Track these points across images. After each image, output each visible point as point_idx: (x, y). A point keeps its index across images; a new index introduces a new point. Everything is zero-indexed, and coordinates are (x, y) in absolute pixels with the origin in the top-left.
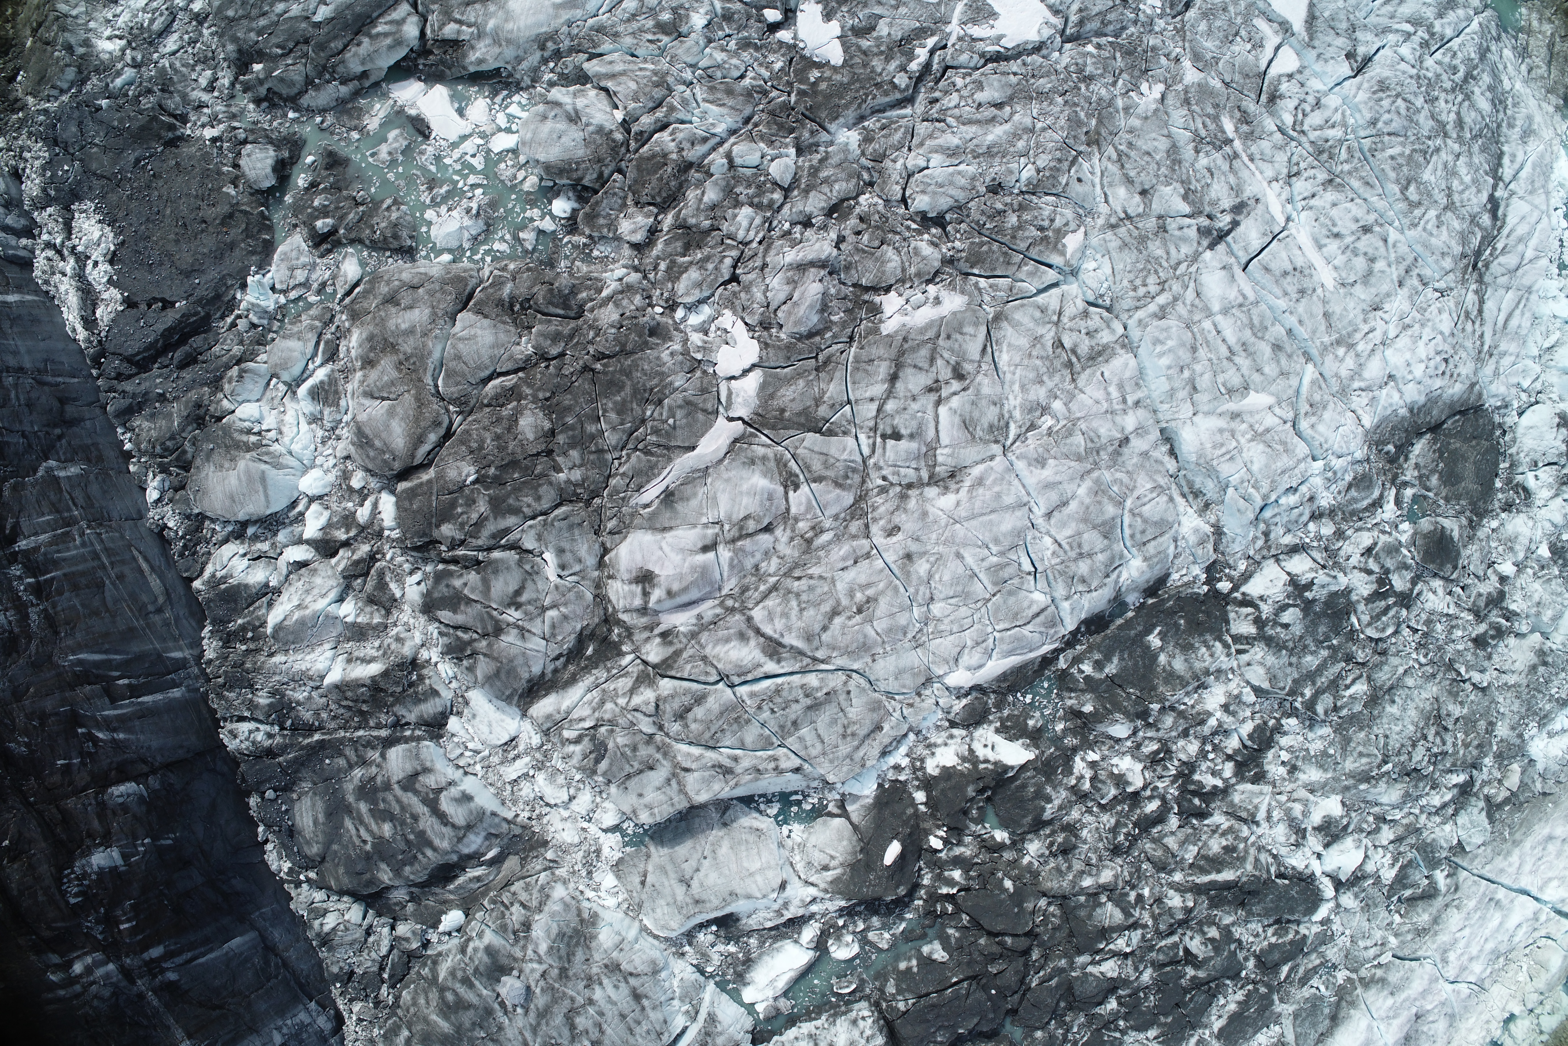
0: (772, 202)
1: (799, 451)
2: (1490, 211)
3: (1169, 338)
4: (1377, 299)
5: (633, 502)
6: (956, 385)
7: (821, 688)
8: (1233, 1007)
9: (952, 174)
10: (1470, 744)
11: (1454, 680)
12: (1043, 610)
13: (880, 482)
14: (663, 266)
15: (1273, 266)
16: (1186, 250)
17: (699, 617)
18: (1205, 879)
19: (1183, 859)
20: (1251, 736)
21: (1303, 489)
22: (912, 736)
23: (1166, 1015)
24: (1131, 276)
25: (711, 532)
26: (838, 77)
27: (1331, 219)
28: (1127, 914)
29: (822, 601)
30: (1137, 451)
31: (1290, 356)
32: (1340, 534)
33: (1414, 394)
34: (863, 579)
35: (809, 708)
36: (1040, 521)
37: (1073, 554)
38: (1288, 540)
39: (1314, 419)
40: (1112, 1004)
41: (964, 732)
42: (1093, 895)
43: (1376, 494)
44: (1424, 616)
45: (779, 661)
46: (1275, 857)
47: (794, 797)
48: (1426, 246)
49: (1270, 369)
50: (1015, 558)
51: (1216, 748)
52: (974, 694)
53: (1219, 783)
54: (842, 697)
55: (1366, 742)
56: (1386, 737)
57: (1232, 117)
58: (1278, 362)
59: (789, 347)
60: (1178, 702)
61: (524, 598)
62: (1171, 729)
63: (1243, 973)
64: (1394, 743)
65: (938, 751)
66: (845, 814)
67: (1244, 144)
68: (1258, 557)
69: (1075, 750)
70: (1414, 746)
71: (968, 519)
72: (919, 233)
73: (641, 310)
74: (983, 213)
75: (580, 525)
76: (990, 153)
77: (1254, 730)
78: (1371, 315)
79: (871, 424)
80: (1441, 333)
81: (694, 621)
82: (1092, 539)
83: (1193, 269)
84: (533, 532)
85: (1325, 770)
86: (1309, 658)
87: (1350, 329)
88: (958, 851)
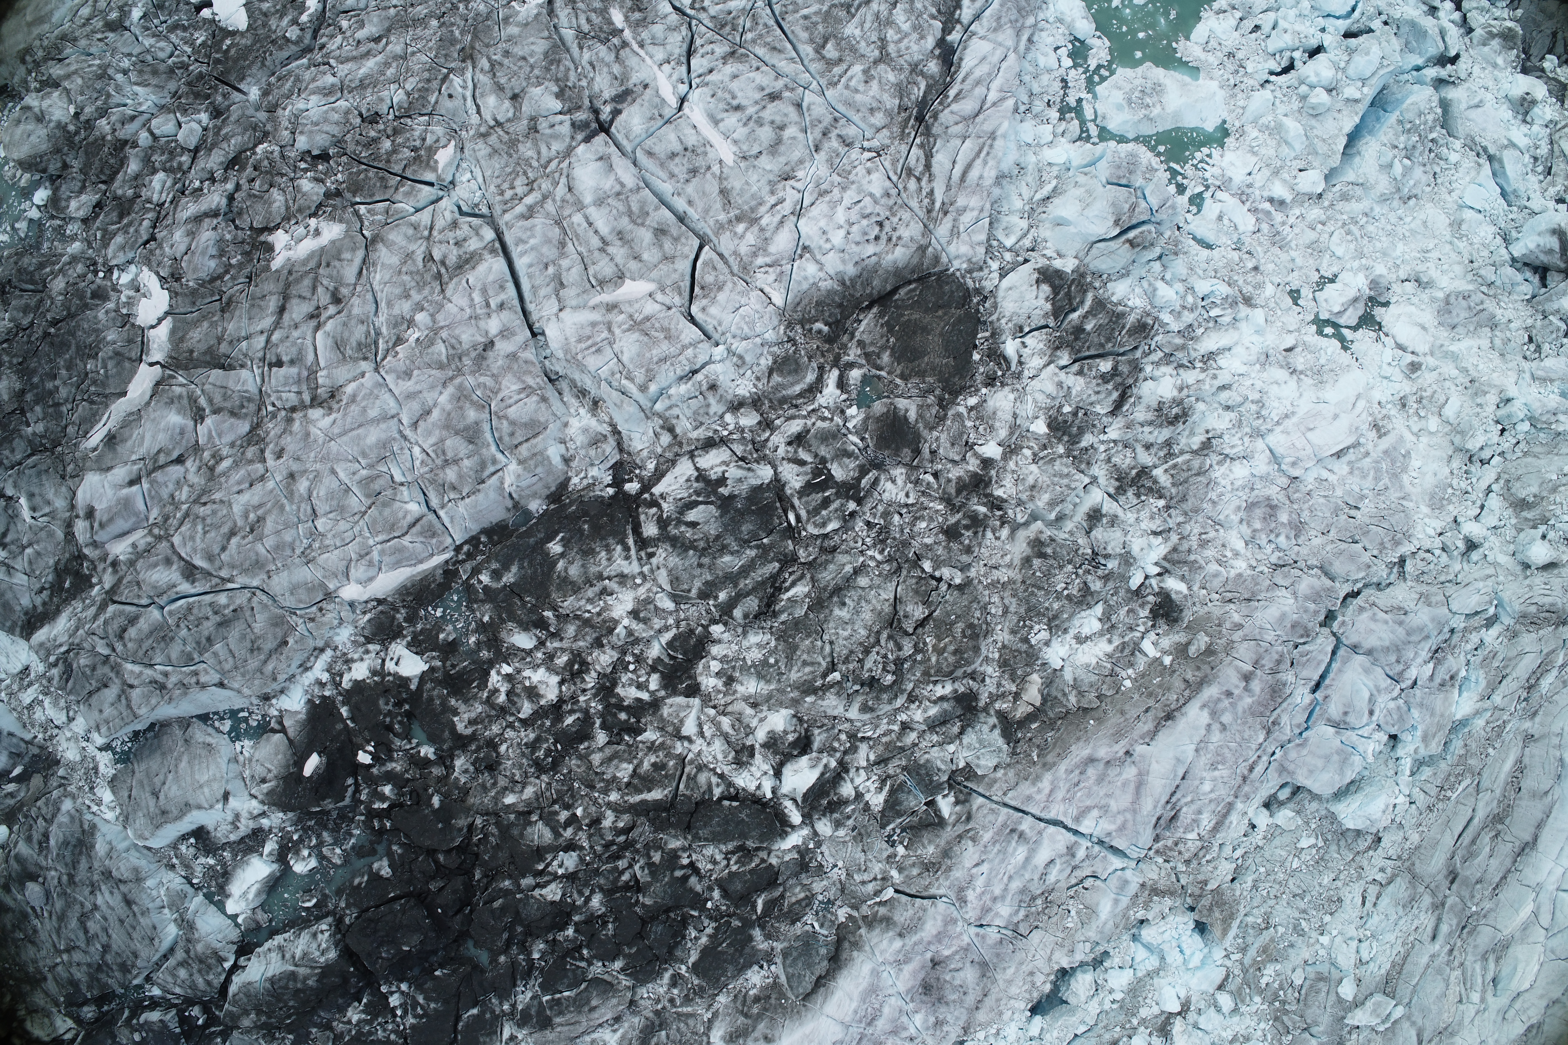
0: (180, 164)
1: (206, 387)
2: (938, 57)
3: (533, 236)
4: (787, 168)
5: (82, 447)
6: (332, 310)
7: (228, 606)
8: (704, 940)
9: (326, 112)
10: (944, 649)
11: (921, 578)
12: (418, 520)
13: (270, 408)
14: (99, 236)
15: (657, 149)
16: (556, 146)
17: (134, 546)
18: (638, 798)
19: (614, 778)
20: (670, 644)
21: (699, 377)
22: (329, 653)
23: (630, 946)
24: (499, 181)
25: (136, 467)
26: (244, 41)
27: (730, 92)
28: (557, 835)
29: (223, 523)
30: (502, 353)
31: (676, 240)
32: (767, 424)
33: (833, 263)
34: (256, 500)
35: (220, 625)
36: (408, 432)
37: (439, 462)
38: (701, 433)
39: (704, 302)
40: (570, 932)
41: (378, 647)
42: (524, 815)
43: (811, 377)
44: (880, 508)
45: (193, 582)
46: (722, 776)
47: (241, 715)
48: (849, 104)
49: (650, 255)
50: (385, 469)
51: (639, 659)
52: (380, 608)
53: (645, 696)
54: (248, 613)
55: (811, 650)
56: (831, 643)
57: (621, 7)
58: (661, 246)
59: (194, 293)
60: (579, 609)
61: (8, 539)
62: (575, 639)
63: (709, 905)
64: (841, 650)
65: (354, 666)
66: (283, 730)
67: (634, 32)
68: (669, 455)
69: (491, 663)
70: (867, 652)
71: (341, 435)
72: (306, 170)
73: (83, 277)
74: (358, 143)
75: (47, 471)
76: (362, 85)
77: (675, 638)
78: (780, 186)
79: (261, 354)
80: (871, 195)
81: (130, 550)
82: (455, 445)
83: (564, 165)
84: (11, 481)
85: (768, 682)
86: (727, 558)
87: (753, 203)
88: (390, 766)
